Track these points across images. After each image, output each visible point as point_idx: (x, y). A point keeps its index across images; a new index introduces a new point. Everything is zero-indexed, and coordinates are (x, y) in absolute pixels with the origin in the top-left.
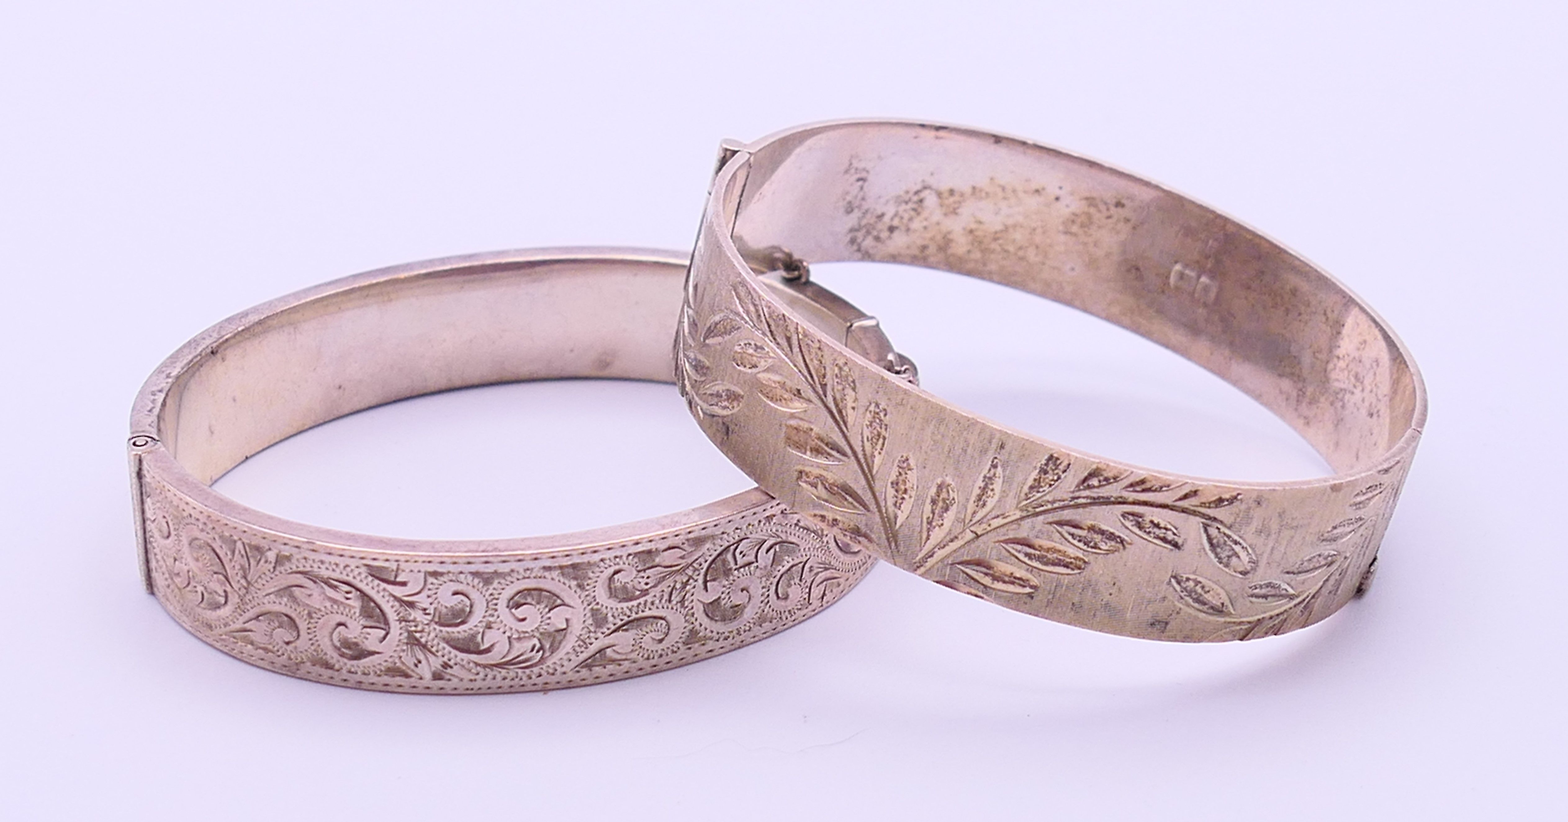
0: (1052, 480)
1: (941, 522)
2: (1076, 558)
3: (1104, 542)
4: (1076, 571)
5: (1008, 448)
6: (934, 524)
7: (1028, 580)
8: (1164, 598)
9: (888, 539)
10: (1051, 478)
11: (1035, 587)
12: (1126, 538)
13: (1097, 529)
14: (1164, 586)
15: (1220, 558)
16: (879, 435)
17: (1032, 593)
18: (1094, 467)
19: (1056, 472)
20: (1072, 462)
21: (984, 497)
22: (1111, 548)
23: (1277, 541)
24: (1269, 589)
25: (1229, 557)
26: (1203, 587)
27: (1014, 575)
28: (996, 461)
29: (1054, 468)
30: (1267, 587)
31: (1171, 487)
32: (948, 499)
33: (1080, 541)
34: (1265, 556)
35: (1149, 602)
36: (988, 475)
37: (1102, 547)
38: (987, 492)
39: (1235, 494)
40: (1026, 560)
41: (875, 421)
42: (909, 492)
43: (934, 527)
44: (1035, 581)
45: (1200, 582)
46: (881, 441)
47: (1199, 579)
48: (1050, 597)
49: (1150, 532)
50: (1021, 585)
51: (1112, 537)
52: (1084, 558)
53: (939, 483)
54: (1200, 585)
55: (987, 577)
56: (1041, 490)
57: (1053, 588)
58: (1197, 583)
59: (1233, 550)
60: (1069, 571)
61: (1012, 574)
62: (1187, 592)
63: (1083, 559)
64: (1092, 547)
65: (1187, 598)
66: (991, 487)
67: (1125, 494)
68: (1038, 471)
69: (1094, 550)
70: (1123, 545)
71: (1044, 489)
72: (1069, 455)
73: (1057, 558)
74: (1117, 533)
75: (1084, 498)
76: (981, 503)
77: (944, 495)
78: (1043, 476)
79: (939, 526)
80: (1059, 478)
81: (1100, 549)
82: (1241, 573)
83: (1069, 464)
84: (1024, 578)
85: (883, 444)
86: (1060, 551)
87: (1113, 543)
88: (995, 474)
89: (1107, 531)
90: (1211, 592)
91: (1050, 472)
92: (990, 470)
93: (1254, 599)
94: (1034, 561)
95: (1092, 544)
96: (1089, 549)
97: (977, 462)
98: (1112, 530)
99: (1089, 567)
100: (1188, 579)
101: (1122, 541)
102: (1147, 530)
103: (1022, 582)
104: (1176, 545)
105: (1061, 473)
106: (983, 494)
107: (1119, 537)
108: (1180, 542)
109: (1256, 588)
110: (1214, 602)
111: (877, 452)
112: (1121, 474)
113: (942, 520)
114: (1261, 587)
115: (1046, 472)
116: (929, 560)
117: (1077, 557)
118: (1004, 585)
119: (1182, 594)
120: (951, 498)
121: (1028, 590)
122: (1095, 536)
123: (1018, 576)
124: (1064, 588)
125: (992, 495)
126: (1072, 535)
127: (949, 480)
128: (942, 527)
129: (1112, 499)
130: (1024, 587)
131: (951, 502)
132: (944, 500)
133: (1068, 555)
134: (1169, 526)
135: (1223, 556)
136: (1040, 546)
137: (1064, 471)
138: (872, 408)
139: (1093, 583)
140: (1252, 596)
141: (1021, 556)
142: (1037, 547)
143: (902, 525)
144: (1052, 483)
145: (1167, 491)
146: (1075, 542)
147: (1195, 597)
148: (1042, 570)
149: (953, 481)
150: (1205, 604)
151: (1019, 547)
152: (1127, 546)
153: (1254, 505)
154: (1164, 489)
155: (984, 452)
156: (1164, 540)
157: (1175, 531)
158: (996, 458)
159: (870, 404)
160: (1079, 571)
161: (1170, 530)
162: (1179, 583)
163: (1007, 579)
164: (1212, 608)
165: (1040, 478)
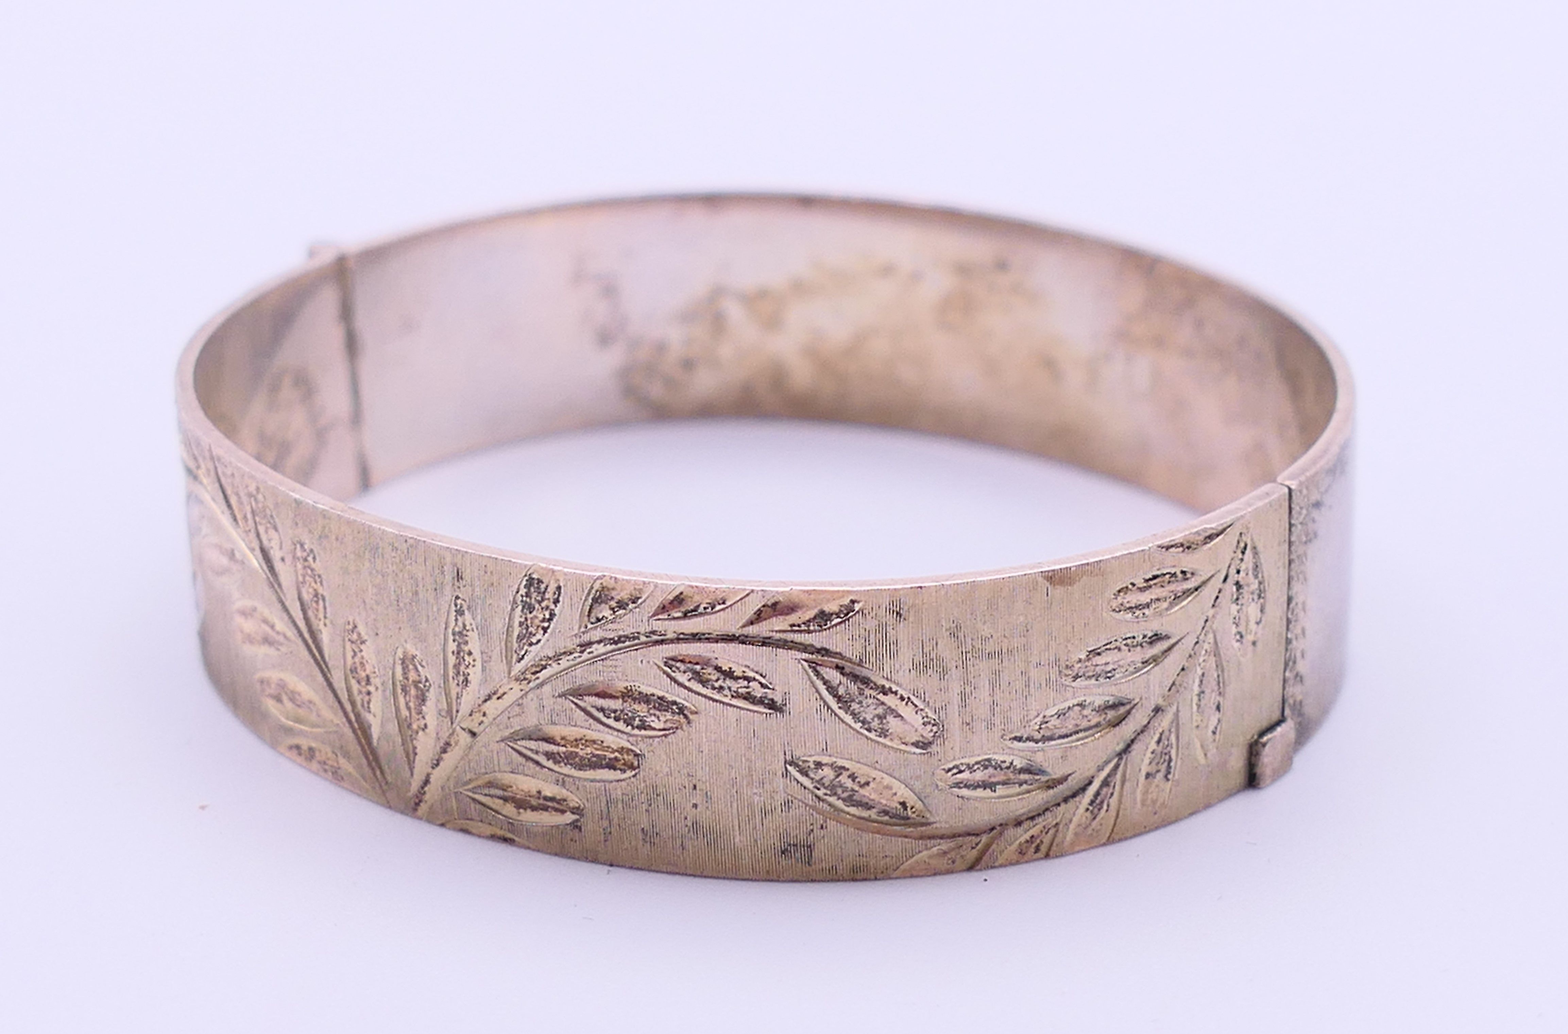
0: (543, 620)
1: (422, 722)
2: (621, 750)
3: (655, 715)
4: (630, 773)
5: (467, 575)
6: (415, 726)
7: (565, 800)
8: (787, 804)
9: (369, 764)
10: (541, 616)
11: (576, 810)
12: (686, 704)
13: (636, 695)
14: (780, 782)
15: (864, 722)
16: (316, 595)
17: (577, 820)
18: (597, 586)
19: (544, 604)
20: (561, 585)
21: (462, 668)
22: (669, 725)
23: (967, 682)
24: (991, 770)
25: (881, 718)
26: (853, 777)
27: (543, 793)
28: (459, 602)
29: (539, 598)
30: (986, 768)
31: (728, 603)
32: (420, 682)
33: (617, 719)
34: (954, 709)
35: (765, 813)
36: (457, 629)
37: (653, 724)
38: (464, 660)
39: (846, 601)
40: (550, 764)
41: (307, 574)
42: (372, 680)
43: (417, 733)
44: (574, 800)
45: (843, 768)
46: (321, 602)
47: (841, 763)
48: (605, 823)
49: (721, 688)
50: (556, 810)
51: (662, 704)
52: (633, 748)
53: (402, 657)
54: (845, 774)
55: (508, 805)
56: (534, 640)
57: (605, 810)
58: (840, 770)
59: (883, 703)
60: (618, 775)
61: (539, 792)
62: (825, 788)
63: (632, 751)
64: (638, 727)
65: (832, 799)
66: (466, 648)
67: (658, 626)
68: (520, 607)
69: (643, 732)
70: (686, 717)
71: (538, 637)
72: (553, 571)
73: (594, 756)
74: (670, 698)
75: (599, 642)
76: (461, 678)
77: (412, 676)
78: (529, 616)
79: (423, 730)
80: (552, 615)
81: (654, 729)
82: (916, 745)
83: (559, 588)
84: (558, 797)
85: (325, 608)
86: (594, 742)
87: (669, 716)
88: (464, 626)
89: (653, 695)
90: (872, 785)
91: (537, 606)
92: (456, 620)
93: (965, 792)
94: (562, 764)
95: (637, 722)
96: (636, 732)
97: (435, 609)
98: (661, 694)
99: (645, 765)
100: (819, 765)
101: (681, 710)
102: (717, 685)
103: (555, 805)
104: (772, 705)
105: (553, 607)
106: (459, 664)
107: (675, 703)
108: (778, 699)
109: (961, 772)
110: (884, 802)
111: (322, 623)
112: (640, 591)
113: (424, 718)
114: (969, 767)
115: (531, 609)
116: (426, 789)
117: (622, 748)
118: (535, 813)
119: (820, 793)
120: (424, 680)
121: (569, 817)
122: (636, 706)
123: (549, 794)
124: (620, 806)
125: (471, 662)
126: (602, 710)
127: (412, 650)
128: (427, 731)
129: (643, 639)
130: (563, 812)
131: (425, 686)
132: (416, 683)
133: (608, 747)
134: (751, 674)
135: (869, 718)
136: (563, 738)
137: (556, 601)
138: (299, 553)
139: (660, 790)
140: (957, 785)
141: (542, 759)
142: (558, 739)
143: (379, 738)
144: (546, 624)
145: (723, 609)
146: (610, 722)
147: (845, 795)
148: (579, 779)
149: (417, 649)
150: (868, 807)
151: (533, 744)
152: (691, 717)
153: (891, 619)
154: (718, 608)
155: (437, 590)
156: (748, 697)
157: (763, 681)
158: (457, 598)
159: (295, 545)
160: (633, 773)
161: (754, 679)
162: (804, 773)
163: (534, 802)
164: (886, 813)
165: (526, 619)
